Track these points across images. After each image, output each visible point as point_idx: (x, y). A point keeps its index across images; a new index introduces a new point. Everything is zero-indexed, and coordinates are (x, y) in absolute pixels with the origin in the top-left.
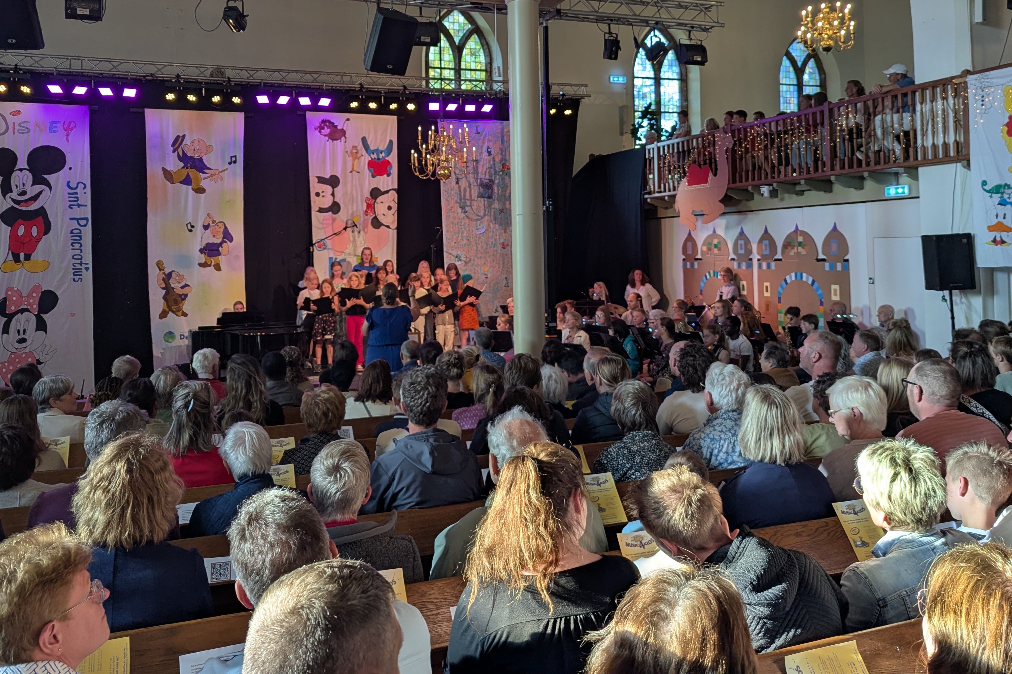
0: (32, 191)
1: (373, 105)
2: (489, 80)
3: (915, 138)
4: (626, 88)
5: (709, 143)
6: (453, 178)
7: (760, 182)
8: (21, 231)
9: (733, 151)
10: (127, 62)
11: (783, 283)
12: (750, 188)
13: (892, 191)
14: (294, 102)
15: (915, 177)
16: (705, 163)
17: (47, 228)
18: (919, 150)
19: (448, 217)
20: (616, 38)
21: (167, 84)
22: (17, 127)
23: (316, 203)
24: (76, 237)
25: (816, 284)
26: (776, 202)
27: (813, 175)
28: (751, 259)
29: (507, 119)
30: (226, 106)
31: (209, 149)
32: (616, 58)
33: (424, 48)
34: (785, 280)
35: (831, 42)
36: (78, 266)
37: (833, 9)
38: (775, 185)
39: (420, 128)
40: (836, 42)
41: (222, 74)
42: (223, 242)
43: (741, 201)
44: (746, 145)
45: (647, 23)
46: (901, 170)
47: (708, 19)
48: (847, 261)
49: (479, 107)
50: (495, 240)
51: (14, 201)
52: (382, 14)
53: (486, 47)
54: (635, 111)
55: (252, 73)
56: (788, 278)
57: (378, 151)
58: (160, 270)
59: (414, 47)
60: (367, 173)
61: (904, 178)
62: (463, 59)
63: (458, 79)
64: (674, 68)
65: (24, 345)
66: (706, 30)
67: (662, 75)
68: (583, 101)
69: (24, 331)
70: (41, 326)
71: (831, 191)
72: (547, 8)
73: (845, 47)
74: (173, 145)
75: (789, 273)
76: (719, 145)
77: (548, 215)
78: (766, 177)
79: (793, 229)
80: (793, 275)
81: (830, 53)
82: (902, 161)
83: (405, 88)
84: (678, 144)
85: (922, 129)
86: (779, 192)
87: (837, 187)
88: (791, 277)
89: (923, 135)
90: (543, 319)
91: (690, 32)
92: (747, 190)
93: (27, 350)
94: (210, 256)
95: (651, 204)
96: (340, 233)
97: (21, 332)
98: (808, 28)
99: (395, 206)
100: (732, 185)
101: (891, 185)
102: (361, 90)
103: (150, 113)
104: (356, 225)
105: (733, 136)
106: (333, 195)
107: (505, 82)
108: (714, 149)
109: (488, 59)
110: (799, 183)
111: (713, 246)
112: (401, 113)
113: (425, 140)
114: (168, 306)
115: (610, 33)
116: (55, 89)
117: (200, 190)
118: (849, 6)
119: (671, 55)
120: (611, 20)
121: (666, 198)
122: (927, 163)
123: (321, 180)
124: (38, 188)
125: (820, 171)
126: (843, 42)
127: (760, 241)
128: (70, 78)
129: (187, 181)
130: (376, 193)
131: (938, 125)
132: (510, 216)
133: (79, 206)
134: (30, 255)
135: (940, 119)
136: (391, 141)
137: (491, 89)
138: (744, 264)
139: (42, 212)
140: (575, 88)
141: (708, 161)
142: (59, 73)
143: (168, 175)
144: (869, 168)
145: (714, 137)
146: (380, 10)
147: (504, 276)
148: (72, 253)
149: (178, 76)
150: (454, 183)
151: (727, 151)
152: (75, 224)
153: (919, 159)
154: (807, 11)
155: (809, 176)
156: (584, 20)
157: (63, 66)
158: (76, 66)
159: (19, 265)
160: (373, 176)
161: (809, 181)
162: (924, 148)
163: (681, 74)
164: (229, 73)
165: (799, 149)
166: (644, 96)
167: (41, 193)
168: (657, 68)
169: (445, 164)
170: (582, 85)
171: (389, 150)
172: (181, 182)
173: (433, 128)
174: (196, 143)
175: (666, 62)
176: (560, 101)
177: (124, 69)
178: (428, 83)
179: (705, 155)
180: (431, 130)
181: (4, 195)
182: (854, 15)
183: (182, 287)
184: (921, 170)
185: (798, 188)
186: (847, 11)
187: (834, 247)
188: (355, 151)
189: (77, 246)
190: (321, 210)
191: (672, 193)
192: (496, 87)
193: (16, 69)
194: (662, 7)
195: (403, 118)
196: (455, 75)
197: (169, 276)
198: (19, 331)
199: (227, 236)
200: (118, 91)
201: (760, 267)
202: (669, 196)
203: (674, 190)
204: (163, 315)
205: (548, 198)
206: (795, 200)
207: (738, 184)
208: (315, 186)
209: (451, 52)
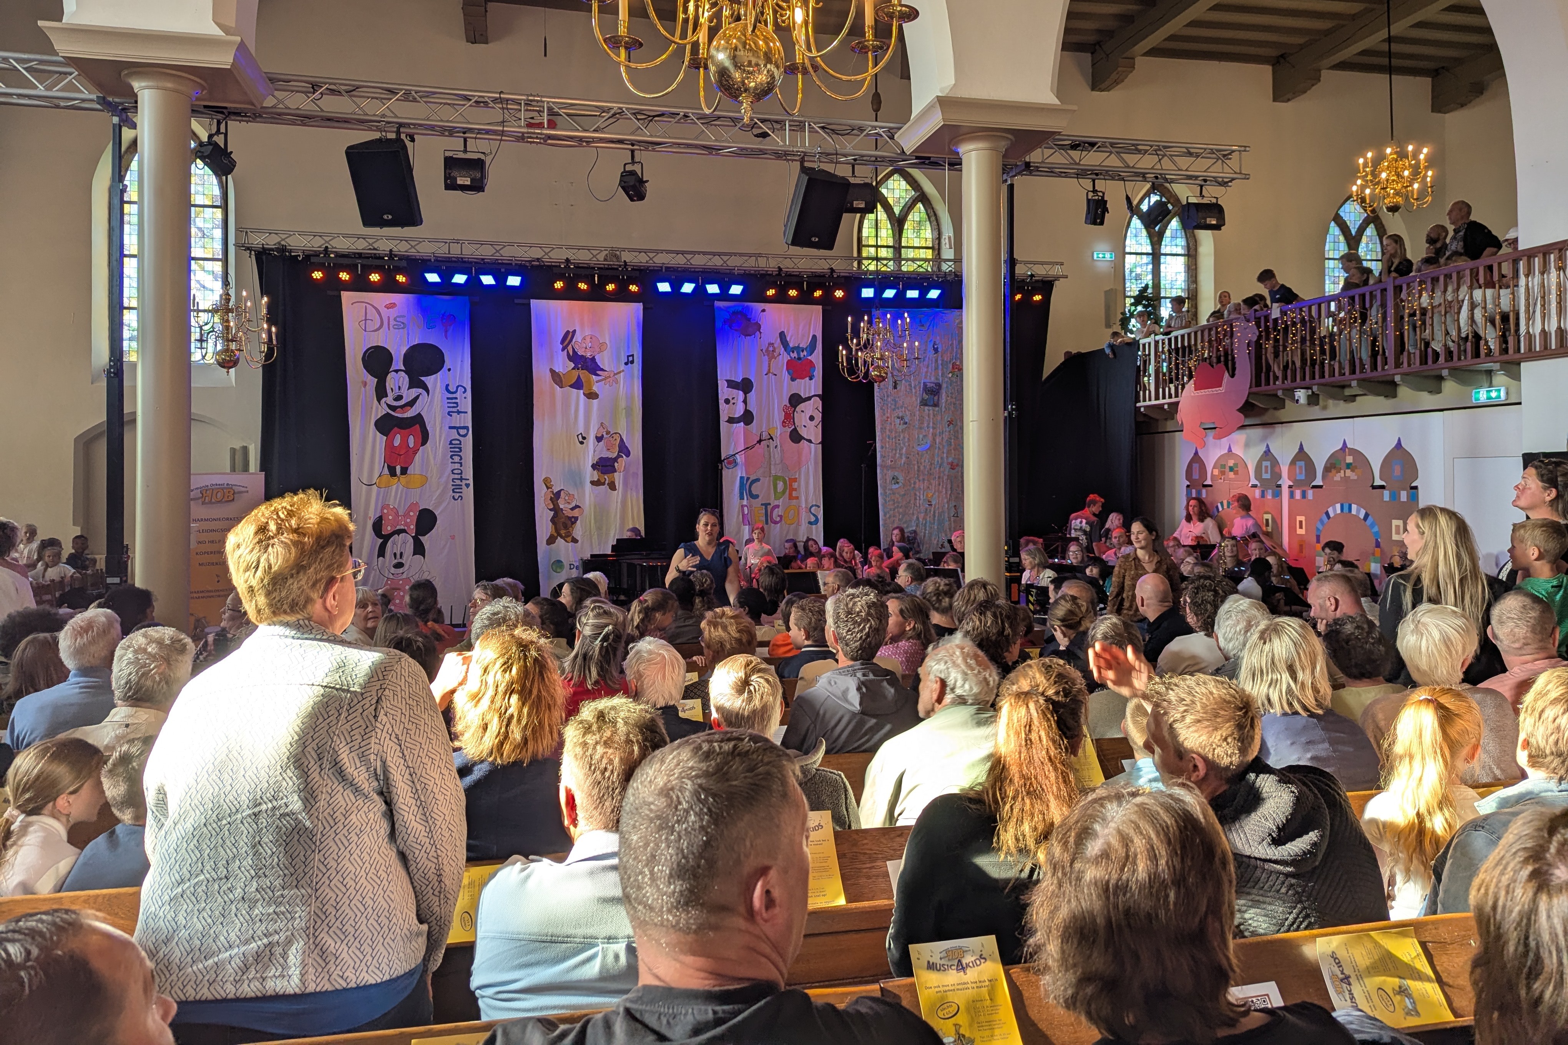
0: (409, 395)
1: (793, 293)
2: (938, 258)
3: (1517, 325)
4: (1115, 268)
5: (1225, 336)
6: (890, 381)
7: (1294, 385)
8: (397, 441)
9: (1258, 346)
10: (511, 244)
11: (1325, 517)
12: (1280, 393)
13: (1482, 395)
14: (700, 290)
15: (1517, 377)
16: (1219, 361)
17: (424, 438)
18: (1522, 339)
19: (883, 430)
20: (1103, 197)
21: (555, 270)
22: (392, 322)
23: (725, 412)
24: (455, 449)
25: (1370, 520)
26: (1316, 412)
27: (1369, 373)
28: (1279, 486)
29: (960, 307)
30: (622, 296)
31: (602, 347)
32: (1102, 223)
33: (858, 215)
34: (1327, 514)
35: (1399, 199)
36: (458, 482)
37: (1402, 155)
38: (1315, 388)
39: (849, 319)
40: (1407, 198)
41: (618, 258)
42: (619, 456)
43: (1266, 410)
44: (1275, 336)
45: (1144, 177)
46: (1496, 366)
47: (1226, 169)
48: (1416, 488)
49: (923, 293)
50: (942, 458)
51: (389, 406)
52: (807, 174)
53: (933, 218)
54: (1125, 297)
55: (651, 255)
56: (1330, 511)
57: (798, 349)
58: (548, 488)
59: (845, 215)
60: (786, 376)
61: (1500, 378)
62: (904, 235)
63: (898, 258)
64: (1179, 240)
65: (401, 570)
66: (1224, 184)
67: (1164, 250)
68: (1057, 283)
69: (401, 554)
70: (419, 549)
71: (1395, 396)
72: (1012, 161)
73: (1418, 206)
74: (562, 342)
75: (1333, 504)
76: (1238, 338)
77: (1010, 422)
78: (1303, 378)
79: (1340, 446)
80: (1338, 506)
81: (1396, 214)
82: (1497, 353)
83: (832, 270)
84: (1183, 336)
85: (1527, 310)
86: (1321, 397)
87: (1404, 391)
88: (1335, 510)
89: (1528, 319)
90: (1003, 554)
91: (1201, 186)
92: (1276, 395)
93: (404, 576)
94: (604, 473)
95: (1145, 415)
96: (753, 447)
97: (398, 556)
98: (1367, 181)
99: (818, 417)
100: (1255, 389)
101: (1481, 387)
102: (779, 274)
103: (536, 304)
104: (772, 438)
105: (1258, 326)
106: (745, 402)
107: (958, 260)
108: (1232, 344)
109: (936, 233)
110: (1350, 386)
111: (1227, 469)
112: (827, 301)
113: (856, 333)
114: (557, 530)
115: (1094, 191)
116: (433, 277)
117: (592, 396)
118: (1425, 150)
119: (1175, 224)
120: (1096, 174)
121: (1166, 407)
122: (1533, 356)
123: (732, 384)
124: (414, 392)
125: (1379, 369)
126: (1417, 199)
127: (1293, 462)
128: (449, 264)
129: (578, 385)
130: (796, 400)
131: (1550, 305)
132: (962, 428)
133: (459, 412)
134: (406, 469)
135: (1553, 297)
136: (814, 337)
137: (939, 268)
138: (1270, 491)
139: (419, 419)
140: (1047, 267)
141: (1222, 359)
142: (438, 260)
143: (555, 375)
144: (1450, 364)
145: (1231, 327)
146: (804, 170)
147: (953, 504)
148: (451, 467)
149: (568, 260)
150: (891, 387)
151: (1249, 345)
152: (454, 434)
153: (1522, 351)
154: (1366, 159)
155: (1363, 376)
156: (1060, 175)
157: (442, 250)
158: (456, 251)
159: (395, 479)
160: (793, 379)
161: (1362, 382)
162: (1530, 337)
163: (1188, 247)
164: (626, 257)
165: (1350, 340)
166: (1138, 277)
167: (417, 398)
168: (1156, 239)
169: (880, 363)
170: (1057, 263)
171: (812, 348)
172: (571, 386)
173: (866, 318)
174: (588, 340)
175: (1168, 233)
176: (1028, 284)
177: (508, 253)
178: (860, 264)
179: (1218, 350)
180: (863, 320)
181: (379, 400)
182: (1431, 162)
183: (572, 509)
184: (1522, 364)
185: (1348, 392)
186: (1422, 157)
187: (1397, 470)
188: (771, 349)
189: (457, 459)
190: (731, 420)
191: (1174, 400)
192: (945, 267)
193: (391, 255)
194: (1164, 156)
195: (829, 308)
196: (894, 254)
197: (558, 495)
198: (395, 554)
199: (624, 450)
200: (501, 279)
201: (1292, 495)
202: (1169, 404)
203: (1177, 396)
204: (551, 541)
205: (1011, 401)
206: (1342, 408)
207: (1263, 388)
208: (724, 391)
209: (889, 226)
